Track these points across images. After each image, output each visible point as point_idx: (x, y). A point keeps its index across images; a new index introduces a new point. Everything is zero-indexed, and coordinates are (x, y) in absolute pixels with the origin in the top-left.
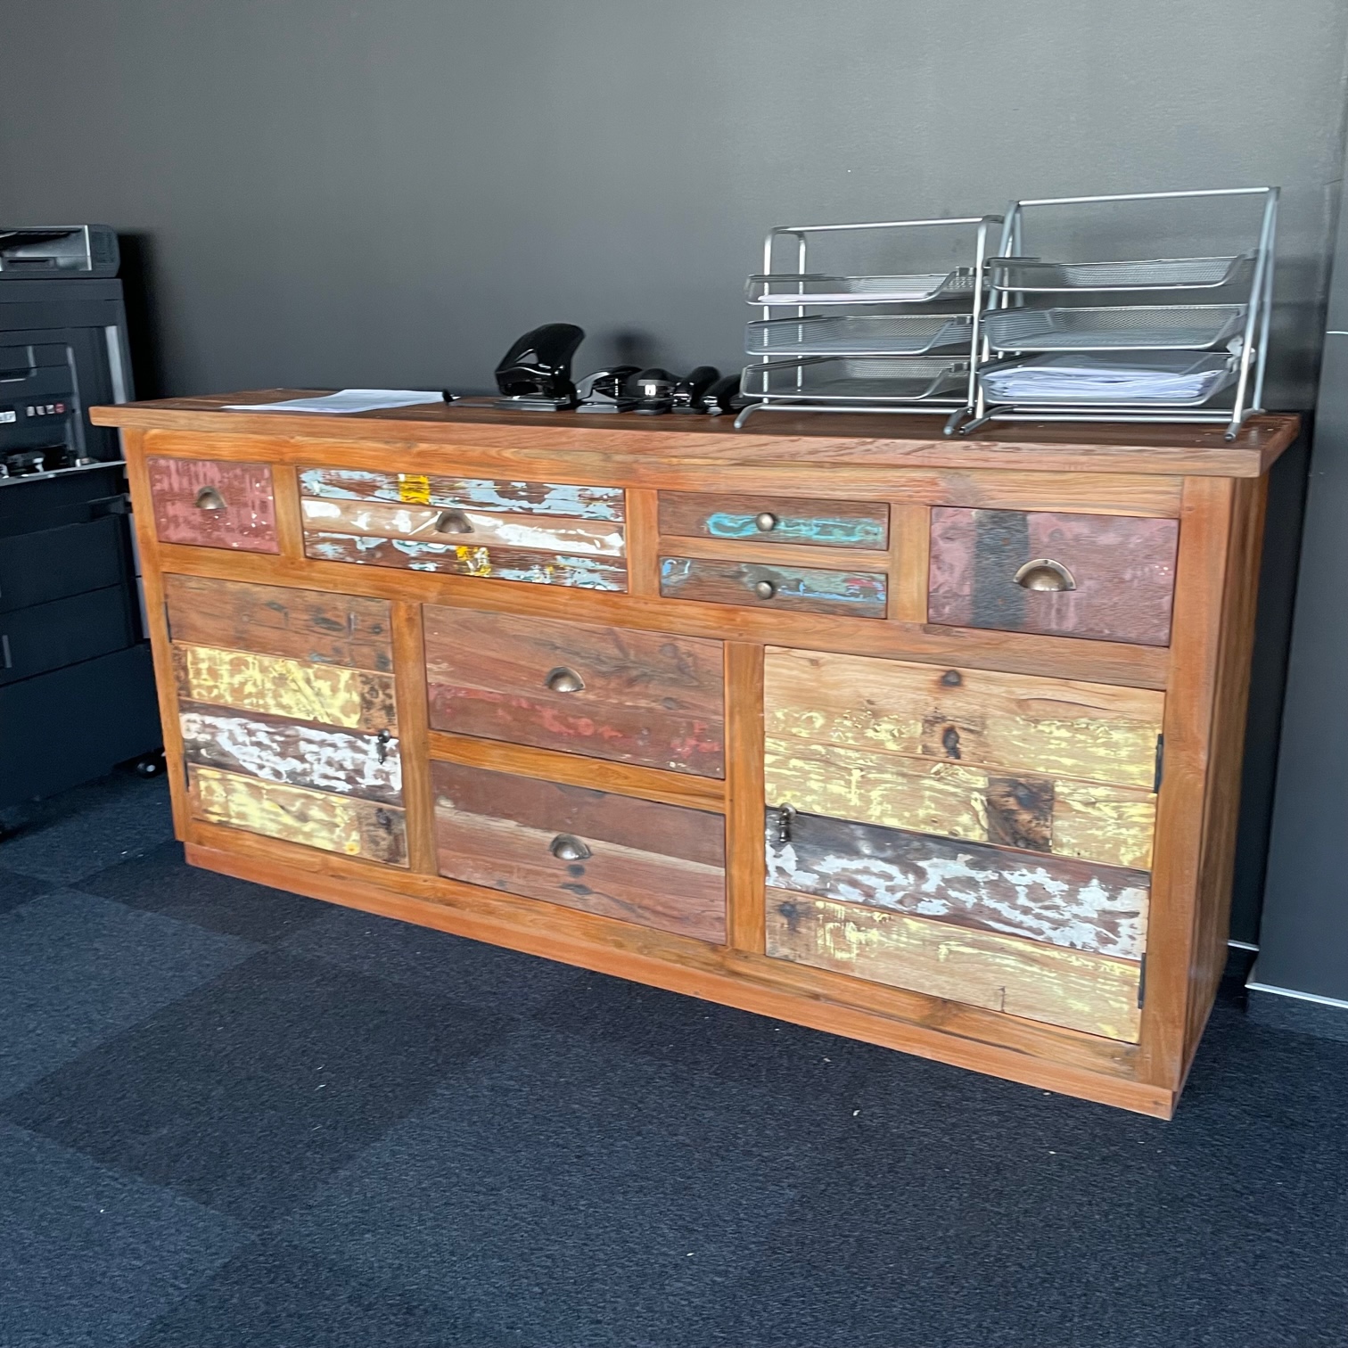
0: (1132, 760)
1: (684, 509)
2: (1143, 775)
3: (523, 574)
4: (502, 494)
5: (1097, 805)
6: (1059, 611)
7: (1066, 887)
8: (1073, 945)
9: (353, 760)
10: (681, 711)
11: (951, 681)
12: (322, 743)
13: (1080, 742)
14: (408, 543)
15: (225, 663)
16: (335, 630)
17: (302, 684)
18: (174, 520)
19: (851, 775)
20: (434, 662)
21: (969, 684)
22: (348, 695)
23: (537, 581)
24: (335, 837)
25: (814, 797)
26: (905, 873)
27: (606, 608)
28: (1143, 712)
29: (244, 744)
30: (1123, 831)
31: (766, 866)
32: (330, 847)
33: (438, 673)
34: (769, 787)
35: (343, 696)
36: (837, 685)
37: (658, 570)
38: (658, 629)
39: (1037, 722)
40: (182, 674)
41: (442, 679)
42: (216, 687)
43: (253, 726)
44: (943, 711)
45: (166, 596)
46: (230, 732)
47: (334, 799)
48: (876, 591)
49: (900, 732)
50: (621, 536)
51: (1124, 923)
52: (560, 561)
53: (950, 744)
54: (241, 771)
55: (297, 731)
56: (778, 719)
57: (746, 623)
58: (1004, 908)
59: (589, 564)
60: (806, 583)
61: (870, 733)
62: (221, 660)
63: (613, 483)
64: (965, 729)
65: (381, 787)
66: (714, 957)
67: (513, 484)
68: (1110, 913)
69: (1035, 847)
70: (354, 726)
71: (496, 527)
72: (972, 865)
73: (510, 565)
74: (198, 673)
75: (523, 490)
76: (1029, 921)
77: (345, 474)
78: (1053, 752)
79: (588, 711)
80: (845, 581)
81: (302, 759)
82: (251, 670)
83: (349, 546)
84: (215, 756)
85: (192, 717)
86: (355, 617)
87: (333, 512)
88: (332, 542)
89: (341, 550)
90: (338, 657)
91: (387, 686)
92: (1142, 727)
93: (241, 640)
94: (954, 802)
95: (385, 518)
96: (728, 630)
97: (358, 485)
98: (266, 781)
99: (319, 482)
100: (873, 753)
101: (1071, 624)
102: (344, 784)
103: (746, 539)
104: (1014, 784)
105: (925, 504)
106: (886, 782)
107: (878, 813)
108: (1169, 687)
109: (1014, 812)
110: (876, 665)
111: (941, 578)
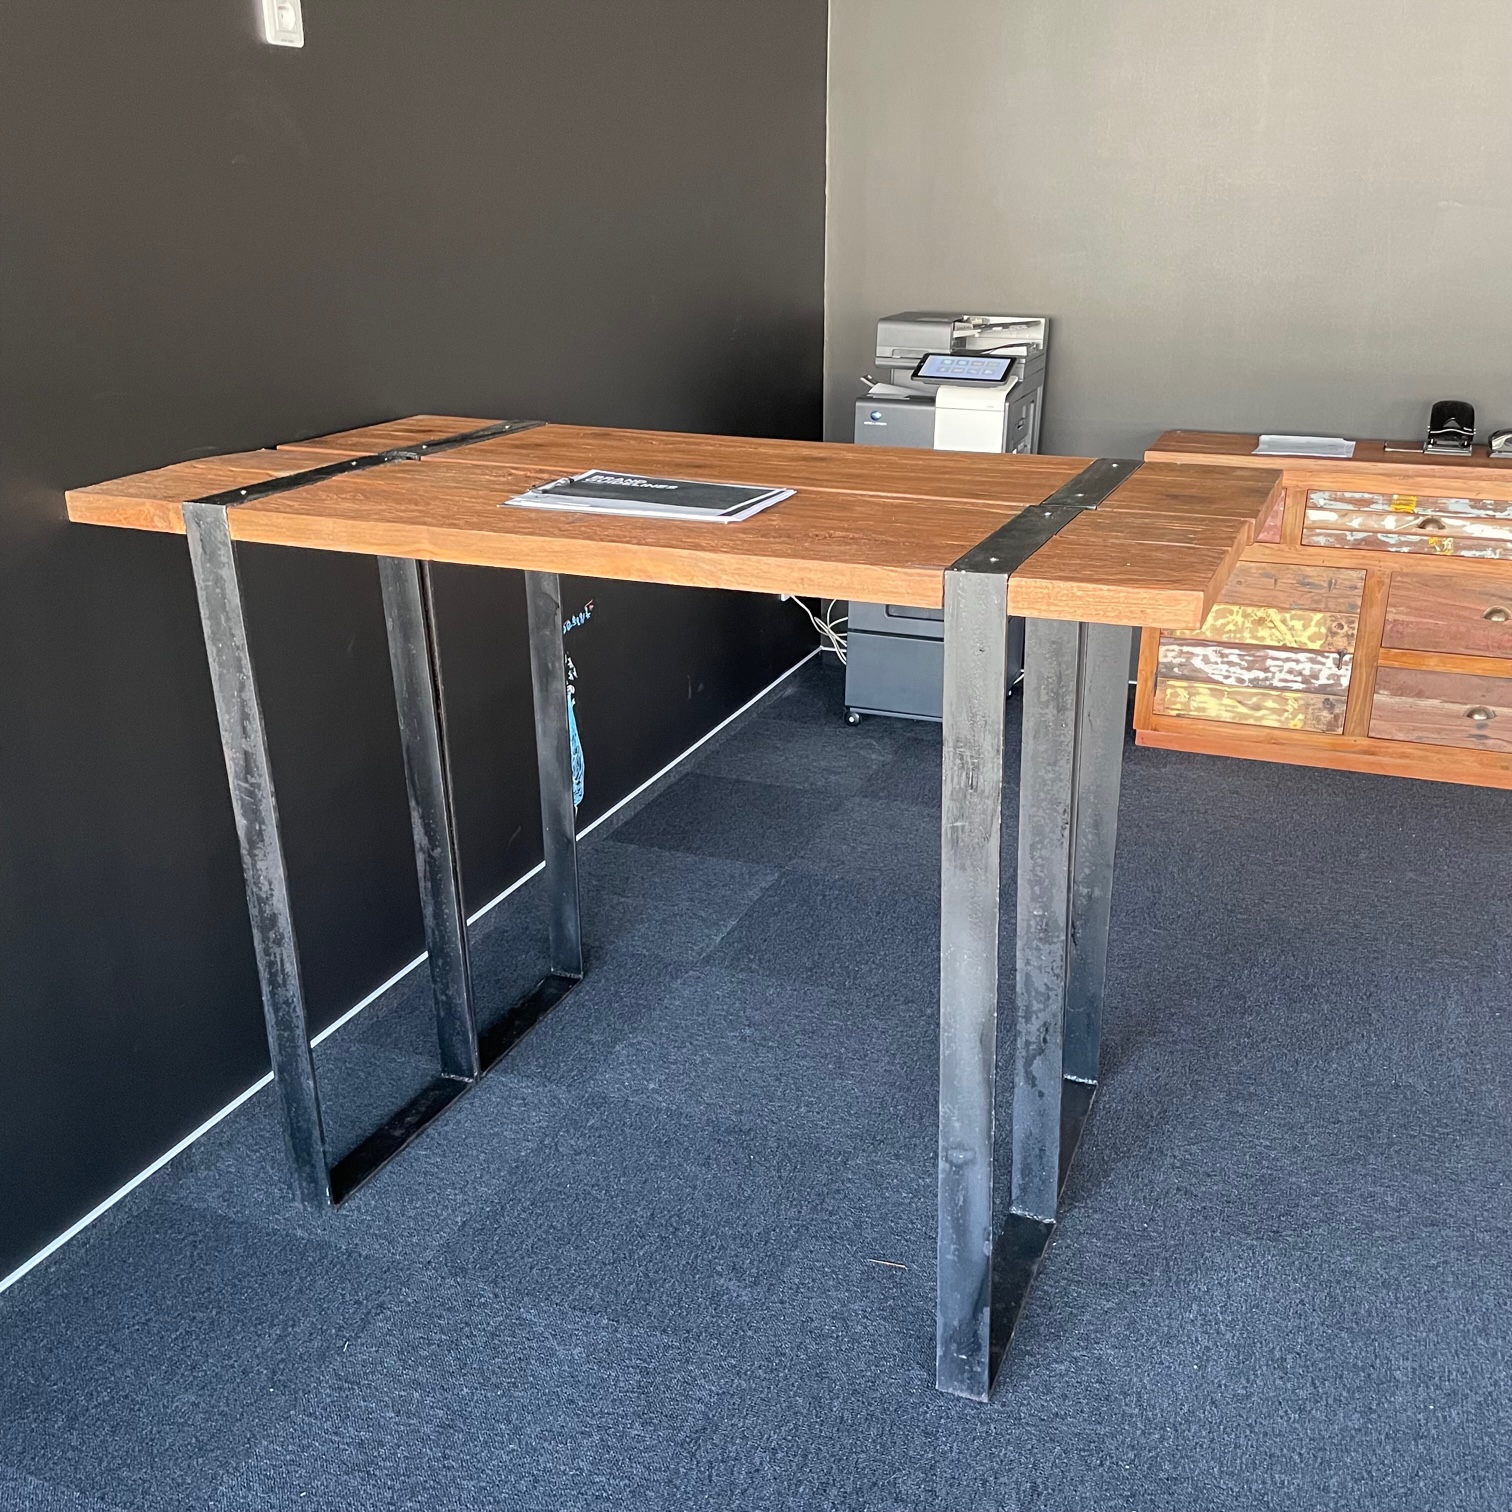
3: (1478, 554)
4: (1473, 507)
9: (1311, 669)
12: (1287, 660)
14: (1390, 535)
16: (1316, 589)
17: (1278, 624)
20: (1394, 606)
22: (1316, 629)
23: (1489, 557)
24: (1283, 719)
29: (1216, 663)
32: (1276, 725)
33: (1395, 613)
35: (1312, 629)
41: (1398, 617)
42: (1200, 628)
43: (1227, 651)
46: (1205, 656)
47: (1288, 694)
54: (1208, 680)
55: (1266, 653)
65: (1331, 685)
67: (1484, 501)
70: (1318, 648)
71: (1464, 526)
73: (1469, 548)
75: (1491, 504)
77: (1347, 495)
81: (1266, 670)
82: (1234, 616)
83: (1341, 539)
84: (1186, 672)
85: (1171, 647)
86: (1336, 581)
87: (1331, 517)
88: (1326, 535)
89: (1332, 540)
90: (1314, 606)
91: (1353, 622)
93: (1232, 599)
95: (1375, 521)
97: (1357, 501)
98: (1231, 686)
99: (1325, 499)
102: (1300, 684)
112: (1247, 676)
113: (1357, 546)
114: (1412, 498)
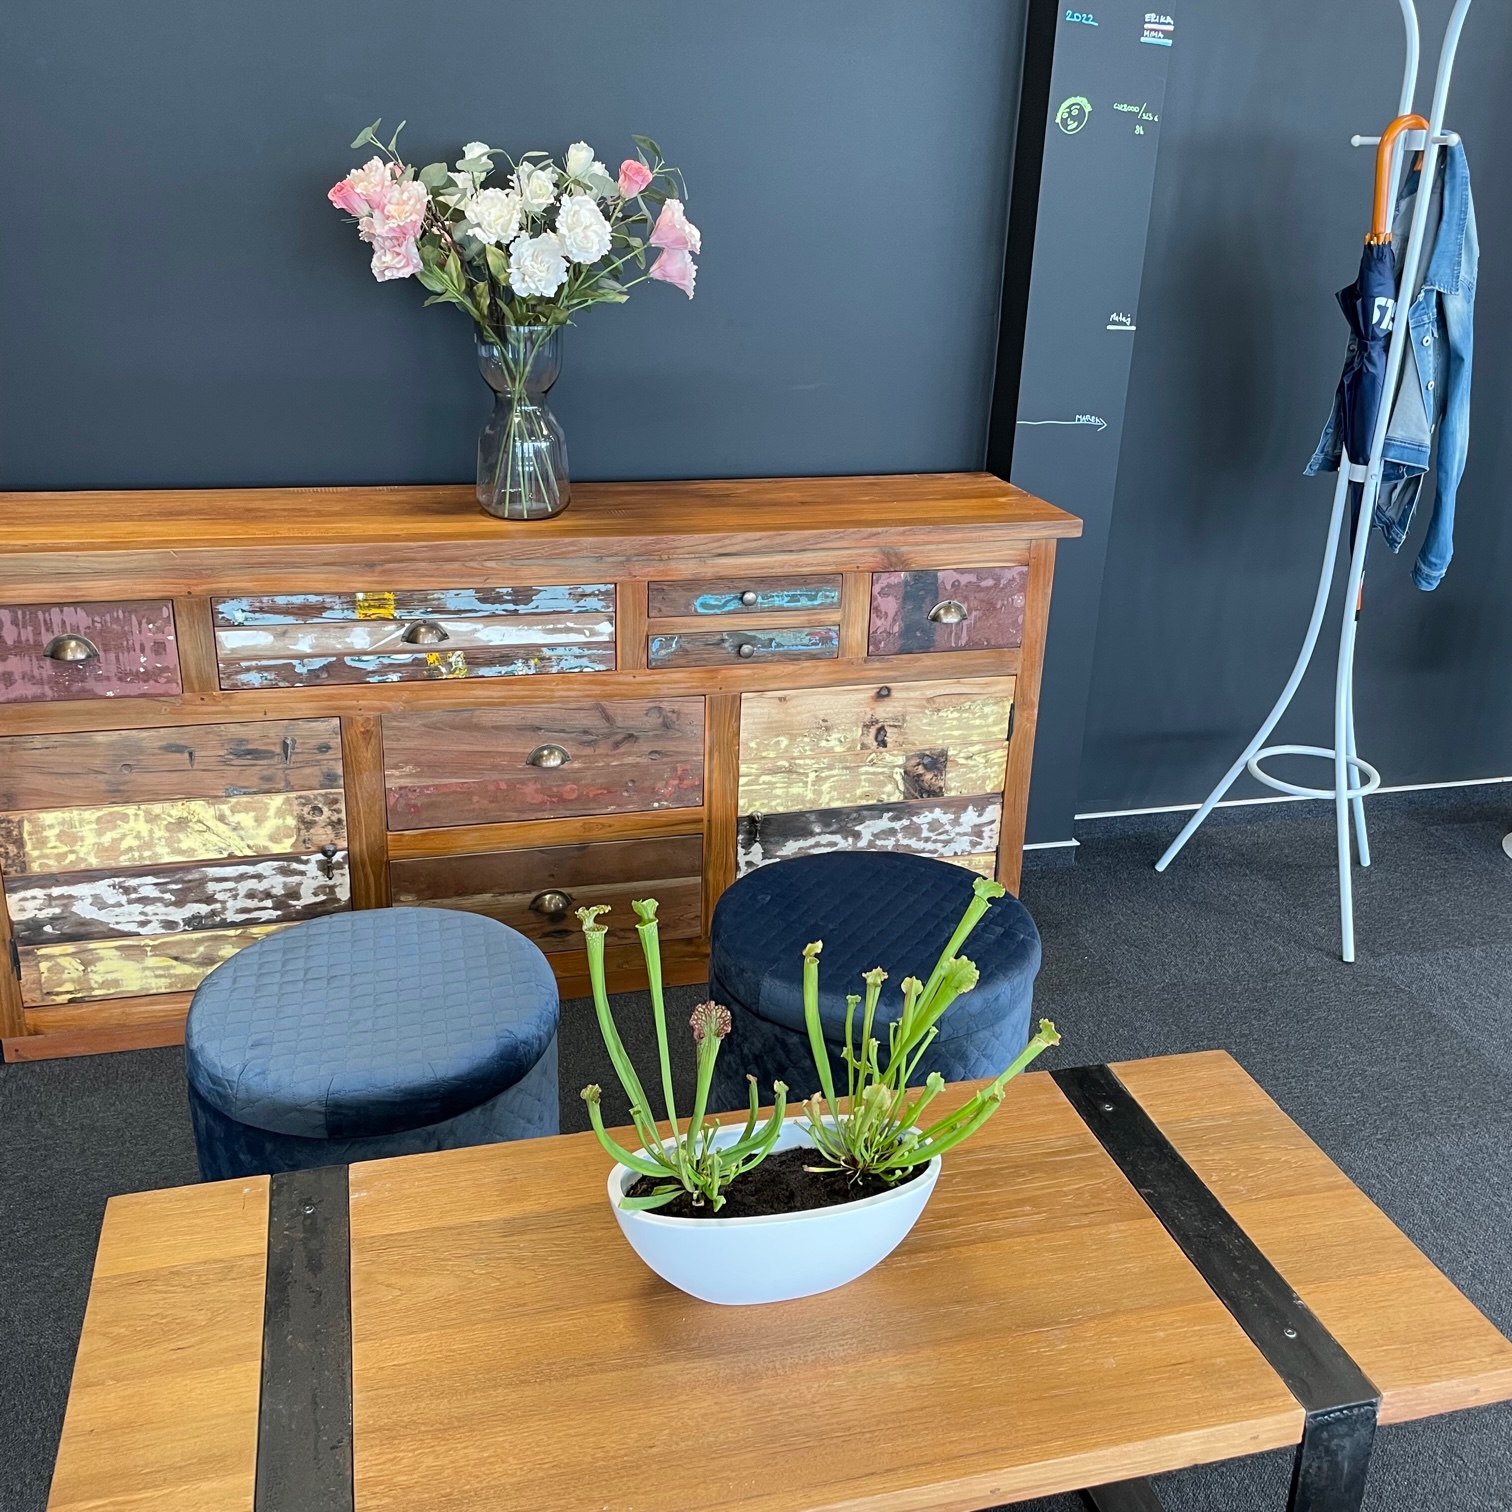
0: (995, 724)
1: (674, 595)
2: (1001, 732)
3: (504, 670)
4: (483, 600)
5: (974, 757)
6: (956, 634)
7: (953, 817)
8: (956, 854)
9: (285, 884)
10: (665, 760)
11: (883, 695)
12: (242, 877)
13: (965, 718)
14: (365, 658)
15: (90, 822)
16: (264, 758)
17: (212, 823)
19: (807, 777)
20: (396, 767)
21: (894, 694)
22: (280, 821)
23: (520, 673)
25: (779, 801)
26: (846, 838)
27: (594, 687)
28: (1003, 691)
29: (119, 904)
30: (989, 770)
31: (737, 864)
33: (395, 779)
34: (741, 802)
35: (272, 823)
36: (799, 713)
37: (647, 647)
38: (643, 697)
39: (939, 710)
41: (404, 782)
42: (72, 852)
43: (132, 882)
44: (877, 716)
46: (96, 897)
47: (255, 930)
48: (831, 639)
49: (845, 738)
50: (612, 624)
51: (986, 829)
52: (546, 652)
53: (880, 738)
54: (112, 935)
55: (205, 873)
56: (751, 748)
57: (725, 679)
58: (914, 843)
59: (576, 651)
60: (777, 640)
61: (823, 743)
62: (82, 822)
63: (604, 581)
64: (891, 726)
65: (322, 902)
66: (692, 949)
67: (498, 590)
68: (979, 825)
69: (934, 795)
70: (288, 850)
71: (476, 631)
72: (892, 819)
73: (490, 663)
74: (42, 842)
75: (508, 594)
76: (930, 846)
77: (281, 600)
78: (947, 729)
79: (575, 777)
80: (807, 635)
81: (209, 900)
82: (132, 823)
83: (284, 670)
84: (67, 929)
85: (29, 893)
86: (294, 741)
87: (263, 639)
88: (260, 669)
89: (271, 676)
90: (266, 787)
91: (336, 801)
92: (1003, 701)
93: (120, 795)
94: (881, 778)
95: (336, 637)
96: (709, 687)
97: (299, 609)
98: (155, 936)
99: (243, 611)
100: (825, 758)
101: (963, 642)
102: (271, 911)
103: (729, 613)
104: (922, 756)
105: (868, 571)
106: (833, 776)
107: (827, 800)
108: (1019, 672)
109: (921, 775)
110: (831, 693)
111: (879, 623)
112: (178, 915)
113: (313, 678)
114: (387, 595)
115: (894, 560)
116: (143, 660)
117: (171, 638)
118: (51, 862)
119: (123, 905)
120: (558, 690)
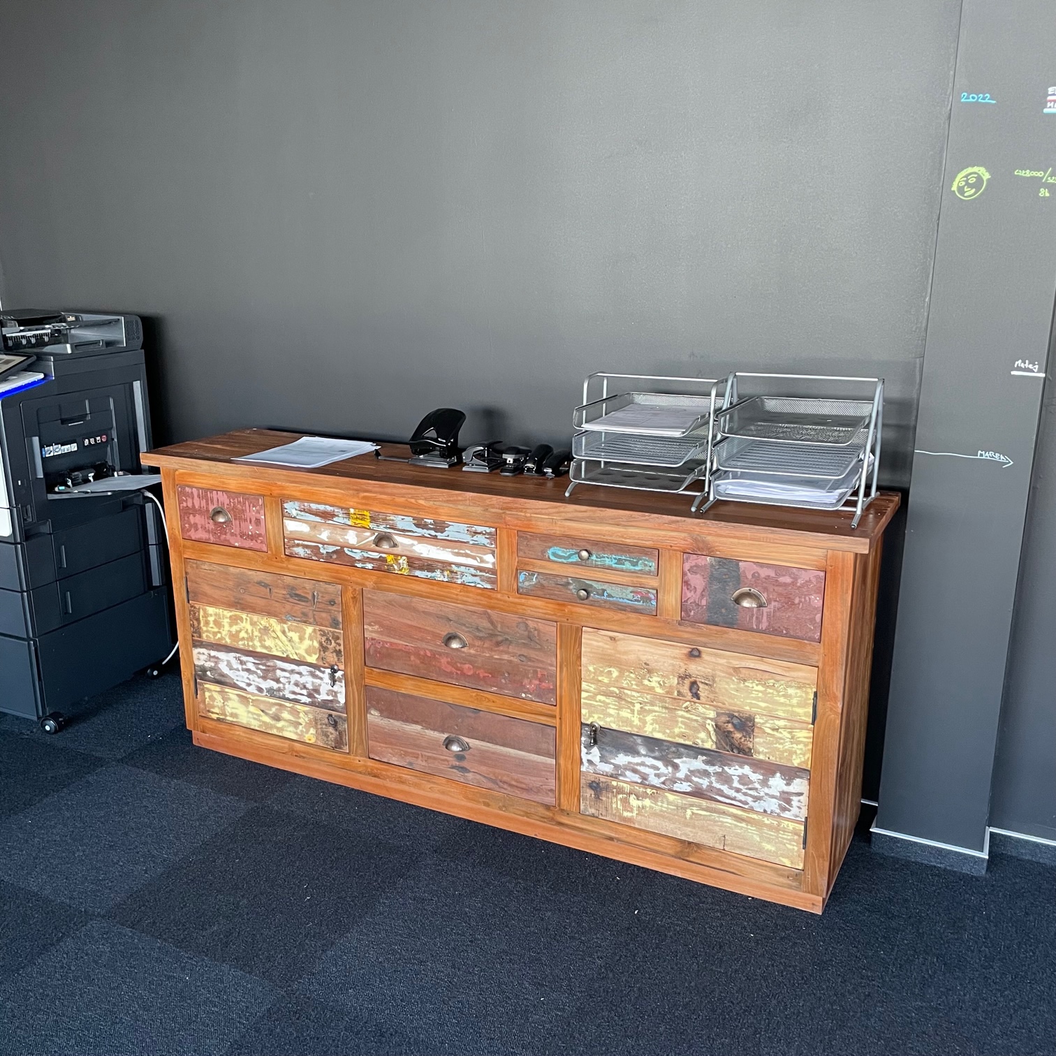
0: (799, 705)
1: (534, 543)
2: (806, 714)
3: (430, 575)
4: (417, 525)
5: (780, 730)
6: (757, 618)
7: (761, 777)
8: (765, 811)
9: (313, 683)
10: (529, 663)
11: (694, 655)
12: (292, 672)
13: (769, 693)
14: (354, 550)
15: (227, 618)
16: (304, 601)
17: (280, 634)
18: (195, 526)
19: (634, 706)
20: (370, 625)
21: (704, 655)
22: (311, 643)
23: (439, 579)
24: (298, 731)
25: (612, 719)
26: (666, 766)
27: (482, 598)
28: (805, 678)
30: (794, 746)
31: (581, 759)
32: (294, 737)
33: (371, 632)
34: (584, 711)
35: (307, 643)
36: (625, 653)
37: (516, 577)
38: (516, 613)
39: (744, 681)
40: (196, 623)
41: (374, 635)
42: (219, 632)
43: (244, 658)
44: (690, 672)
45: (186, 573)
46: (228, 661)
47: (298, 707)
48: (651, 600)
49: (664, 682)
50: (494, 556)
51: (795, 799)
52: (454, 568)
53: (694, 691)
54: (235, 686)
55: (275, 663)
56: (590, 671)
57: (572, 613)
58: (725, 788)
59: (473, 571)
60: (608, 592)
61: (646, 682)
62: (223, 615)
63: (488, 524)
64: (702, 683)
65: (331, 701)
66: (549, 814)
67: (425, 520)
68: (787, 793)
69: (744, 753)
70: (314, 662)
71: (413, 545)
72: (706, 762)
73: (421, 568)
74: (207, 623)
75: (431, 524)
76: (740, 796)
77: (314, 506)
78: (754, 699)
79: (470, 660)
80: (631, 592)
81: (278, 681)
82: (245, 623)
83: (316, 550)
84: (217, 676)
85: (201, 650)
86: (318, 595)
87: (304, 528)
88: (303, 546)
89: (309, 552)
90: (305, 619)
91: (338, 638)
92: (805, 687)
93: (238, 604)
94: (696, 725)
95: (340, 534)
96: (560, 616)
97: (323, 513)
98: (252, 694)
99: (296, 510)
100: (648, 694)
101: (764, 625)
102: (306, 698)
103: (572, 563)
104: (732, 716)
105: (680, 551)
106: (656, 711)
107: (650, 730)
108: (820, 665)
109: (731, 732)
110: (650, 643)
111: (689, 595)
113: (329, 558)
114: (365, 513)
115: (701, 545)
116: (251, 527)
117: (263, 517)
118: (211, 636)
119: (239, 671)
120: (461, 595)
